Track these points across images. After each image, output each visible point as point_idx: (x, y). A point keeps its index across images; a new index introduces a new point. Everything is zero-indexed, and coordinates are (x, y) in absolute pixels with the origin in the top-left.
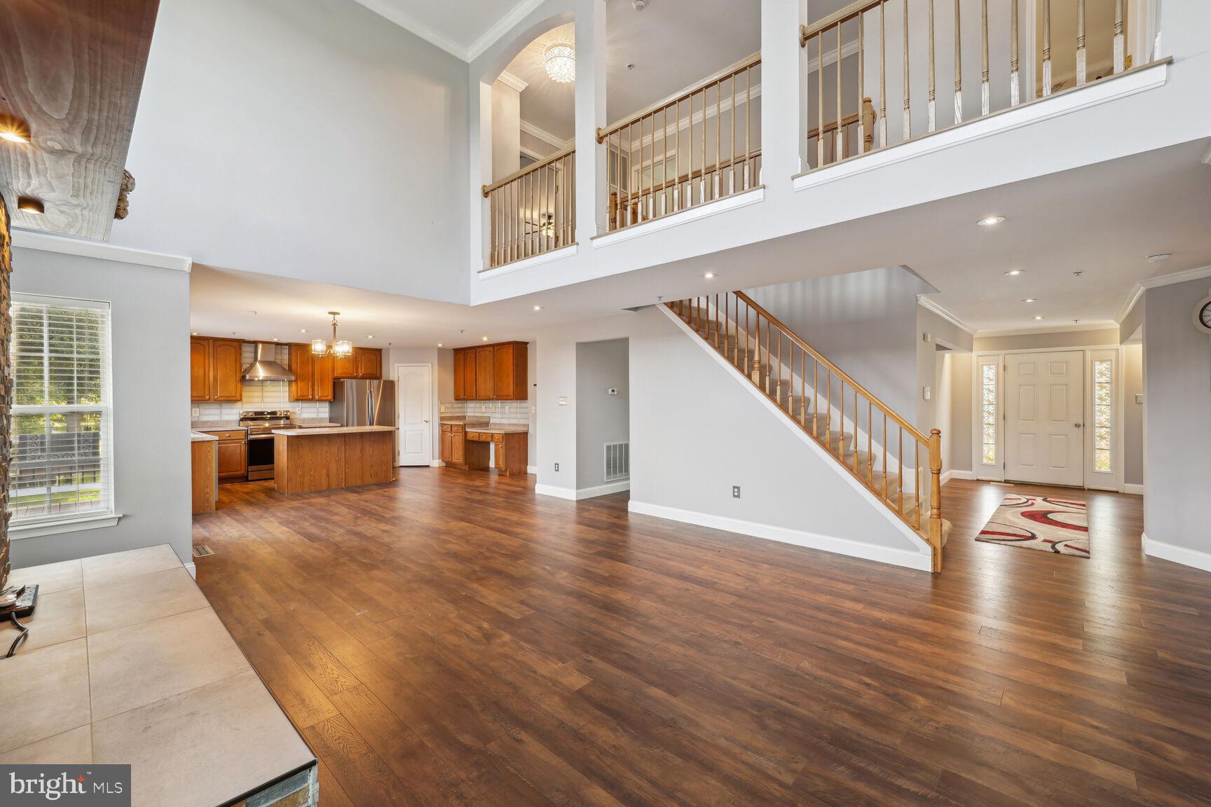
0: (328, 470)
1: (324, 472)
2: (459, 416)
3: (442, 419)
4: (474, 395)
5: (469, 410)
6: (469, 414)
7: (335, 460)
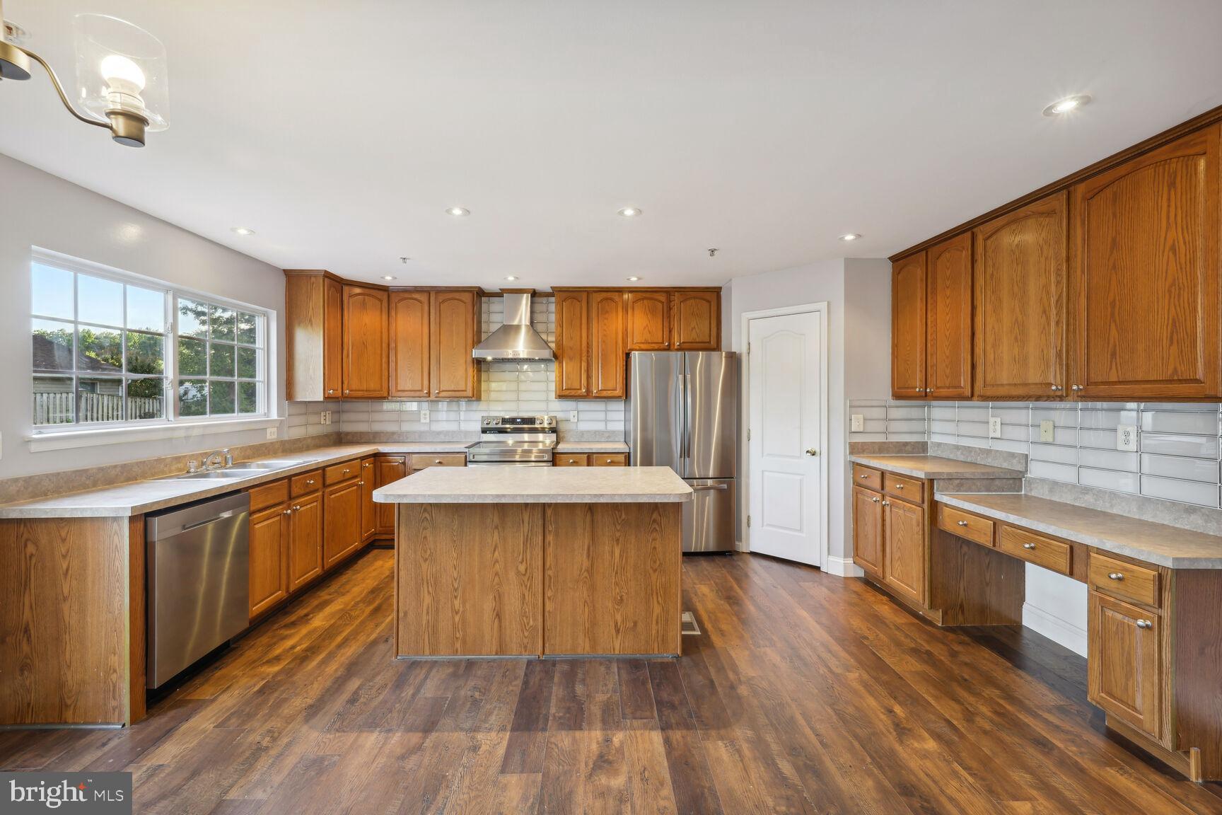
0: (499, 598)
1: (488, 605)
2: (906, 444)
3: (855, 449)
4: (965, 381)
5: (936, 427)
6: (936, 439)
7: (518, 573)
